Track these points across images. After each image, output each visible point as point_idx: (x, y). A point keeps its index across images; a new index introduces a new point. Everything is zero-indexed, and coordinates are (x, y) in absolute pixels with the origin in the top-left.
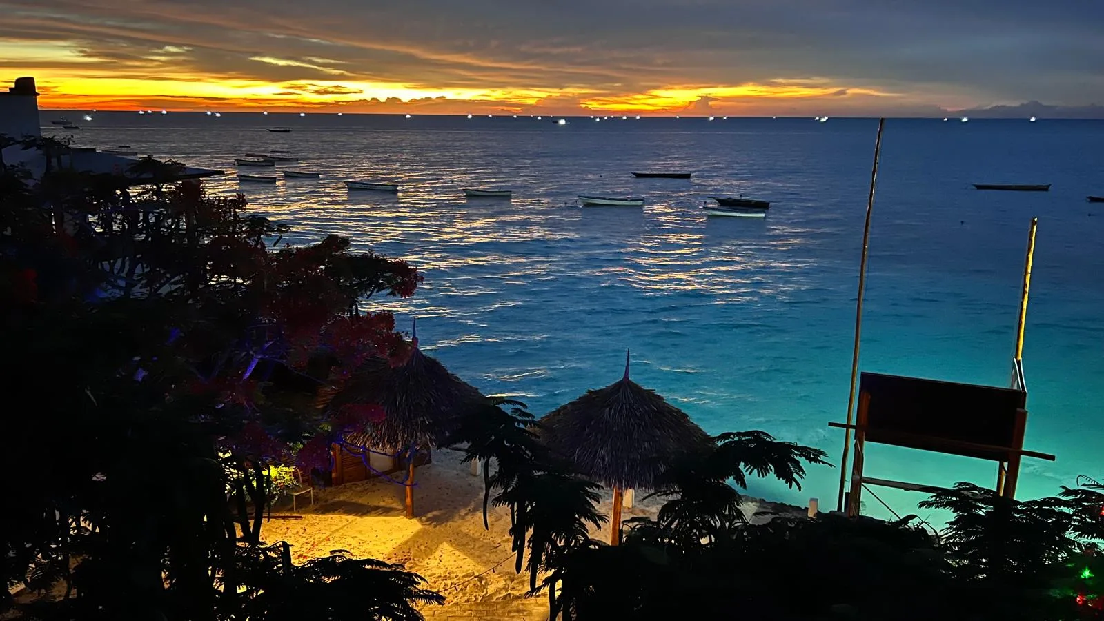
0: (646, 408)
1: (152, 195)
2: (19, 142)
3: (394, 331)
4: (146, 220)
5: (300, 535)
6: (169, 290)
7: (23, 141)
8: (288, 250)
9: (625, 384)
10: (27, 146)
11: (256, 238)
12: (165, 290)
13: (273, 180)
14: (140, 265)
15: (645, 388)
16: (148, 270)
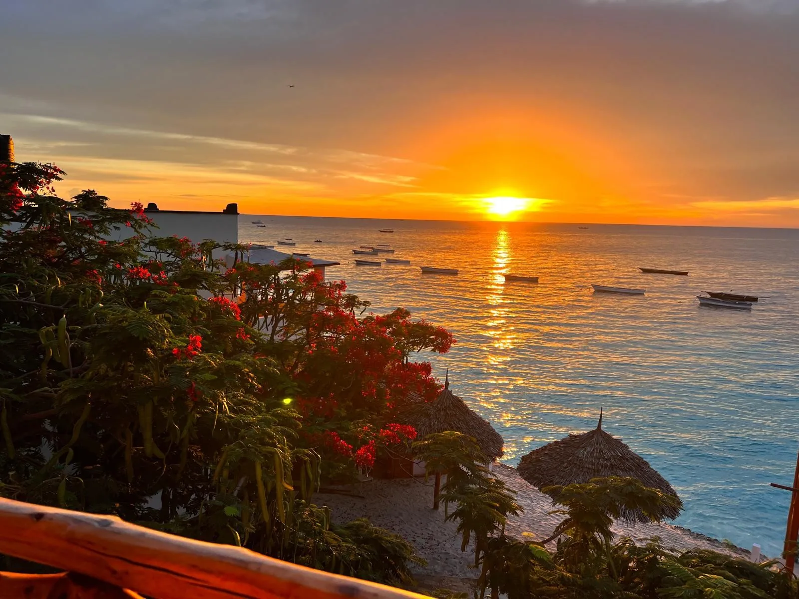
0: (612, 452)
1: (292, 279)
2: (221, 246)
3: (430, 377)
4: (287, 294)
5: (362, 510)
6: (295, 339)
7: (224, 246)
8: (371, 317)
9: (598, 432)
10: (226, 248)
11: (350, 309)
12: (293, 338)
13: (378, 264)
14: (282, 321)
15: (615, 437)
16: (287, 324)
